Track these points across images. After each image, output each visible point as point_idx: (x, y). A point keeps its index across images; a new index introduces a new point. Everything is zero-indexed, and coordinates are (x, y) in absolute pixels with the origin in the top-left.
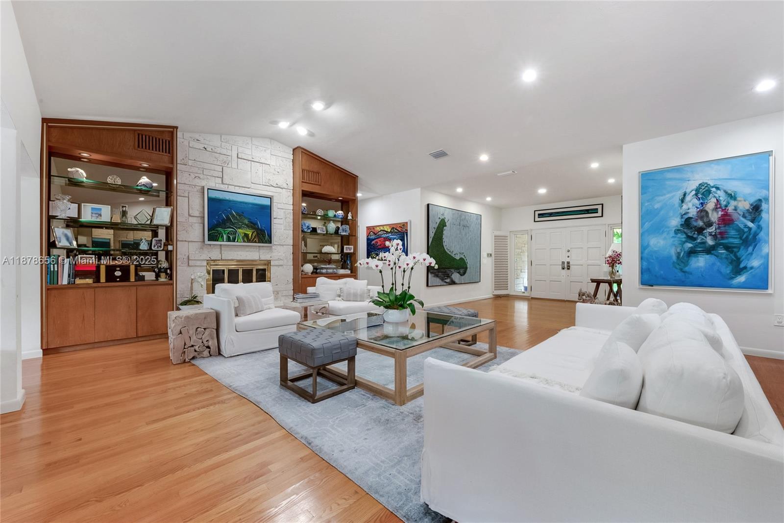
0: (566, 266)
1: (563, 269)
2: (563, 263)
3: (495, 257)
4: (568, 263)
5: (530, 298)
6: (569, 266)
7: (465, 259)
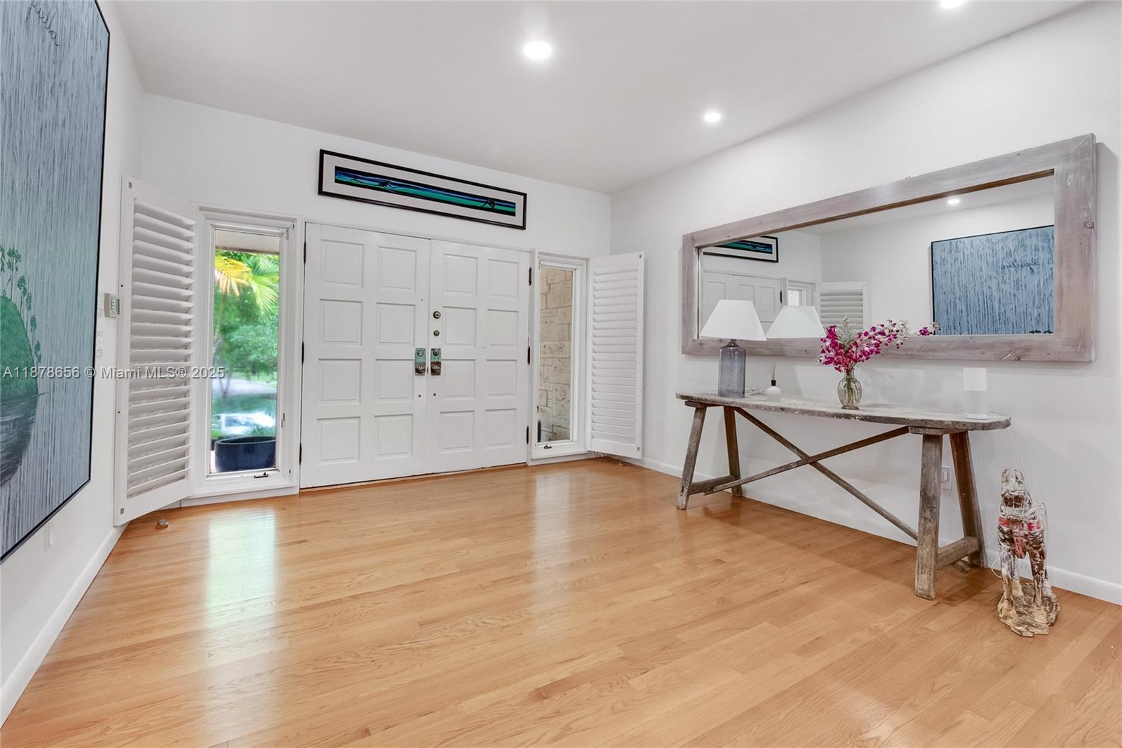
0: (428, 365)
1: (418, 371)
2: (420, 353)
3: (135, 318)
4: (436, 353)
5: (297, 492)
6: (439, 364)
7: (26, 316)
